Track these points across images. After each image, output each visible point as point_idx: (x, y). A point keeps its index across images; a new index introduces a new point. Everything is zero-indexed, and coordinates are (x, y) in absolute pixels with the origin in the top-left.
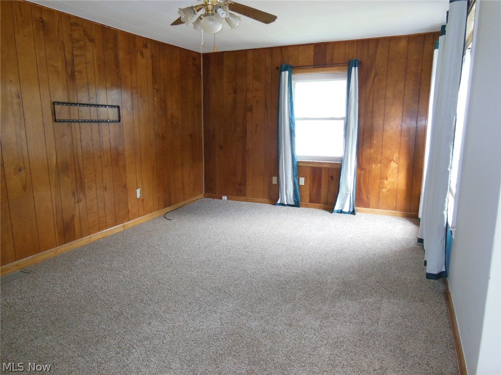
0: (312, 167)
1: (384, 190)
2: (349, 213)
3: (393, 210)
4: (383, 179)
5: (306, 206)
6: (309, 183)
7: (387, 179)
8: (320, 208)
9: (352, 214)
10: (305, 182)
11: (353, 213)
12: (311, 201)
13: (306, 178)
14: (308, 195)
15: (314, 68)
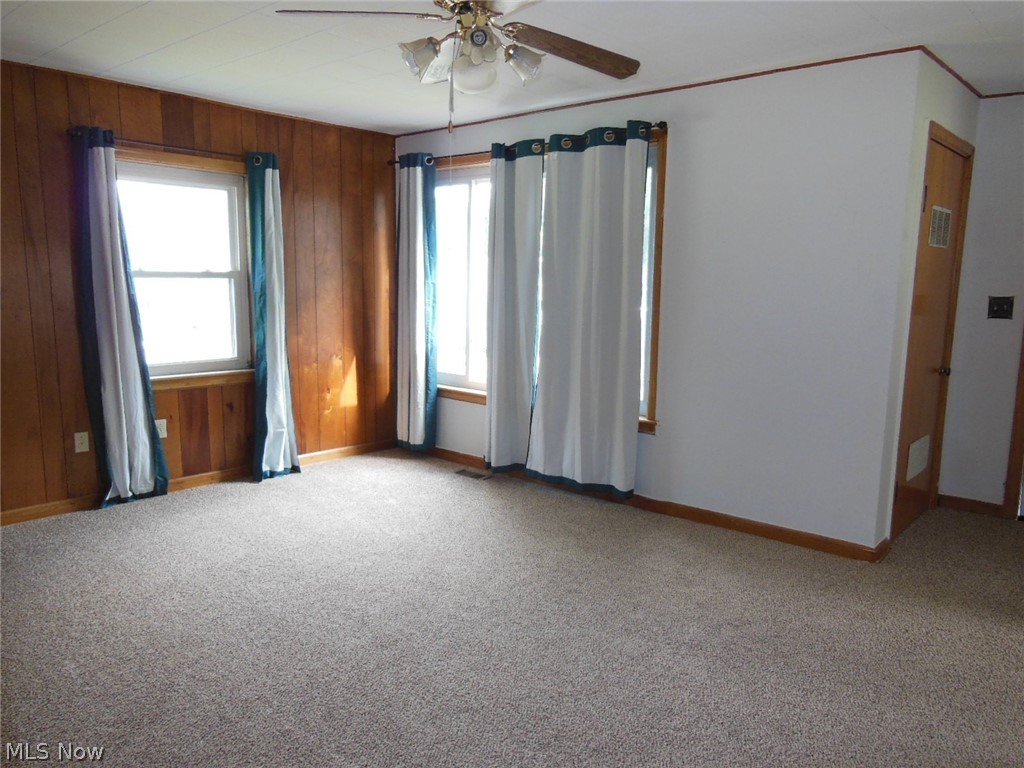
0: (184, 391)
1: (327, 412)
2: (286, 472)
3: (343, 446)
4: (323, 391)
5: (180, 486)
6: (178, 430)
7: (329, 389)
8: (212, 480)
9: (291, 472)
10: (169, 429)
11: (295, 469)
12: (187, 472)
13: (170, 420)
14: (180, 458)
15: (165, 151)
